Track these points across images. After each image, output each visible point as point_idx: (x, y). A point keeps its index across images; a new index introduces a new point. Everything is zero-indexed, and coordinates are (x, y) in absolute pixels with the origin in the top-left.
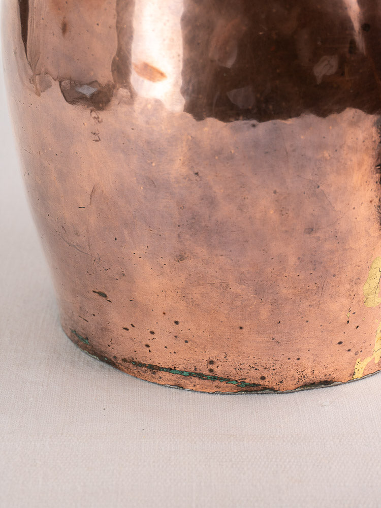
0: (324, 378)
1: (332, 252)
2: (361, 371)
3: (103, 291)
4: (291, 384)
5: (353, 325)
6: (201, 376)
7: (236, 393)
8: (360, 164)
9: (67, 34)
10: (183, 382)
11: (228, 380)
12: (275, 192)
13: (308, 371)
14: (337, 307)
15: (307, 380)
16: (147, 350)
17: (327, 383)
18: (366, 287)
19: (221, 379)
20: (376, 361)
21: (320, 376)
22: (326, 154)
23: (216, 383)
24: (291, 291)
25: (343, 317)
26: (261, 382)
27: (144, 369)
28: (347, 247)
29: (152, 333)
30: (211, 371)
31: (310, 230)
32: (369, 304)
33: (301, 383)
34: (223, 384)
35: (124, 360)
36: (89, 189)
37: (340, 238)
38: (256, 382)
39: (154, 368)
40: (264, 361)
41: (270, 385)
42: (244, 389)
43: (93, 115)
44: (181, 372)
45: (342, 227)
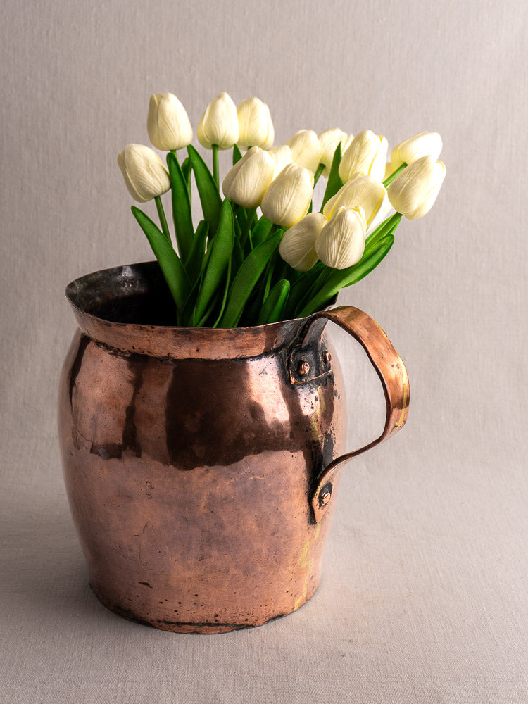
0: (279, 614)
1: (285, 543)
2: (297, 606)
3: (147, 581)
4: (262, 621)
5: (294, 580)
6: (210, 625)
7: (231, 631)
8: (298, 494)
10: (198, 629)
11: (226, 625)
12: (256, 516)
13: (271, 612)
14: (286, 572)
15: (271, 617)
16: (175, 614)
17: (281, 616)
18: (301, 558)
19: (222, 625)
20: (304, 598)
21: (277, 612)
22: (281, 492)
23: (220, 627)
24: (263, 568)
25: (289, 577)
26: (246, 622)
27: (173, 625)
28: (292, 539)
29: (180, 603)
30: (216, 620)
31: (274, 533)
32: (302, 567)
33: (267, 619)
34: (224, 627)
35: (159, 621)
36: (143, 525)
37: (289, 535)
38: (243, 623)
39: (179, 624)
40: (247, 610)
41: (251, 623)
42: (236, 628)
43: (148, 484)
44: (198, 624)
45: (290, 528)
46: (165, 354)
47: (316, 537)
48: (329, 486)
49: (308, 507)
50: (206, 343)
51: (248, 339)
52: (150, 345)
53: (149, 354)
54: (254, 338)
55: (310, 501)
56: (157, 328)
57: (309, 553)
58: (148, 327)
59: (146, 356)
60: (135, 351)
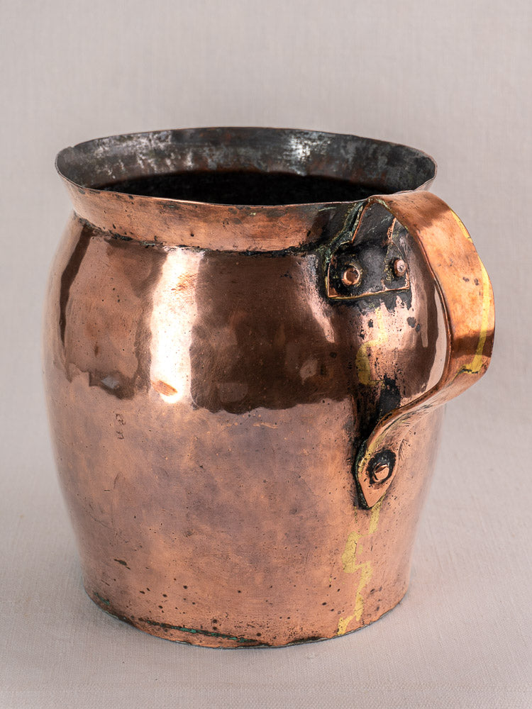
0: (311, 635)
1: (314, 529)
2: (344, 629)
3: (123, 559)
4: (283, 640)
5: (334, 588)
6: (206, 633)
7: (236, 648)
8: (333, 458)
9: (99, 354)
10: (191, 638)
11: (229, 637)
12: (265, 481)
13: (298, 629)
14: (321, 573)
15: (297, 636)
16: (160, 610)
17: (314, 639)
18: (344, 556)
19: (223, 636)
20: (358, 620)
21: (308, 631)
22: (305, 452)
23: (219, 639)
24: (280, 561)
25: (325, 581)
26: (257, 638)
27: (158, 627)
28: (326, 524)
29: (165, 596)
30: (215, 628)
31: (294, 511)
32: (348, 571)
33: (292, 639)
34: (225, 640)
35: (141, 619)
36: (113, 476)
37: (320, 518)
38: (254, 638)
39: (166, 627)
40: (260, 620)
41: (267, 640)
42: (243, 644)
43: (119, 418)
44: (190, 630)
45: (321, 508)
46: (151, 238)
47: (371, 531)
48: (387, 456)
49: (352, 481)
50: (201, 224)
51: (261, 223)
52: (131, 224)
53: (133, 237)
54: (271, 224)
55: (354, 471)
56: (137, 198)
57: (360, 552)
58: (126, 196)
59: (129, 239)
60: (116, 231)
